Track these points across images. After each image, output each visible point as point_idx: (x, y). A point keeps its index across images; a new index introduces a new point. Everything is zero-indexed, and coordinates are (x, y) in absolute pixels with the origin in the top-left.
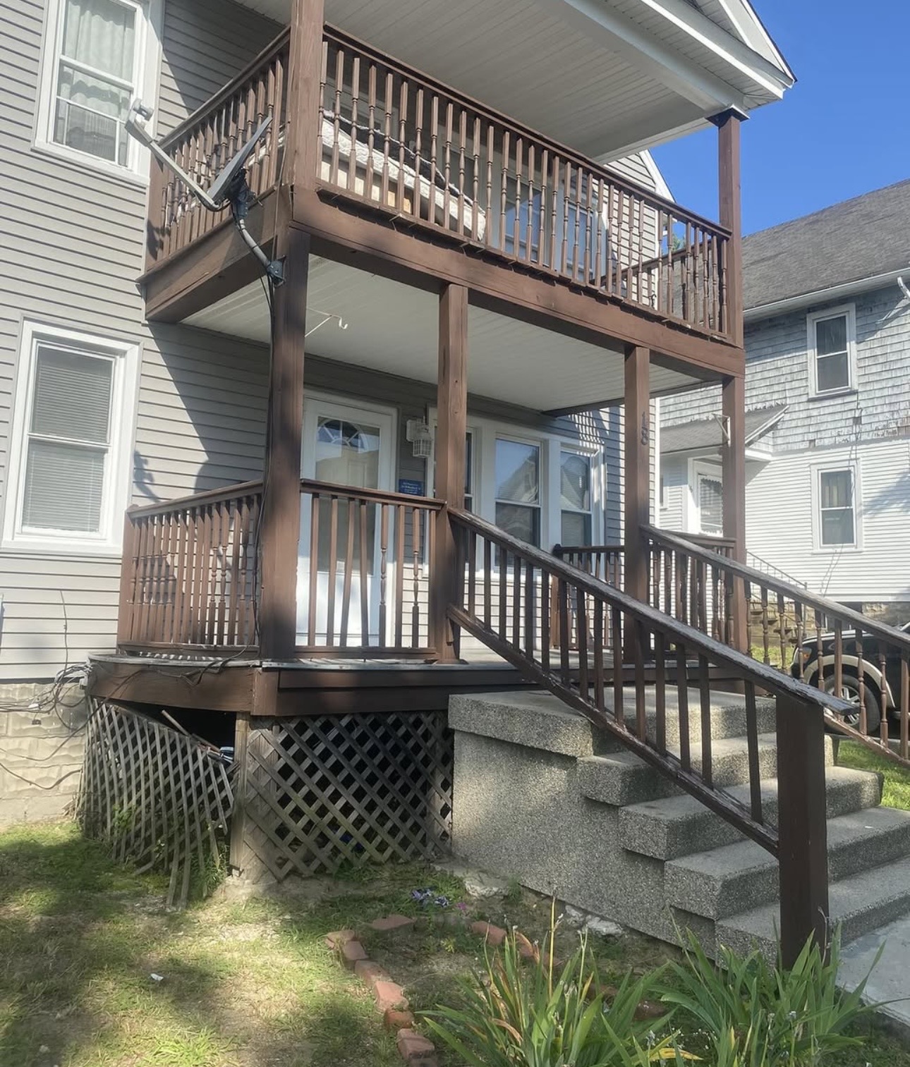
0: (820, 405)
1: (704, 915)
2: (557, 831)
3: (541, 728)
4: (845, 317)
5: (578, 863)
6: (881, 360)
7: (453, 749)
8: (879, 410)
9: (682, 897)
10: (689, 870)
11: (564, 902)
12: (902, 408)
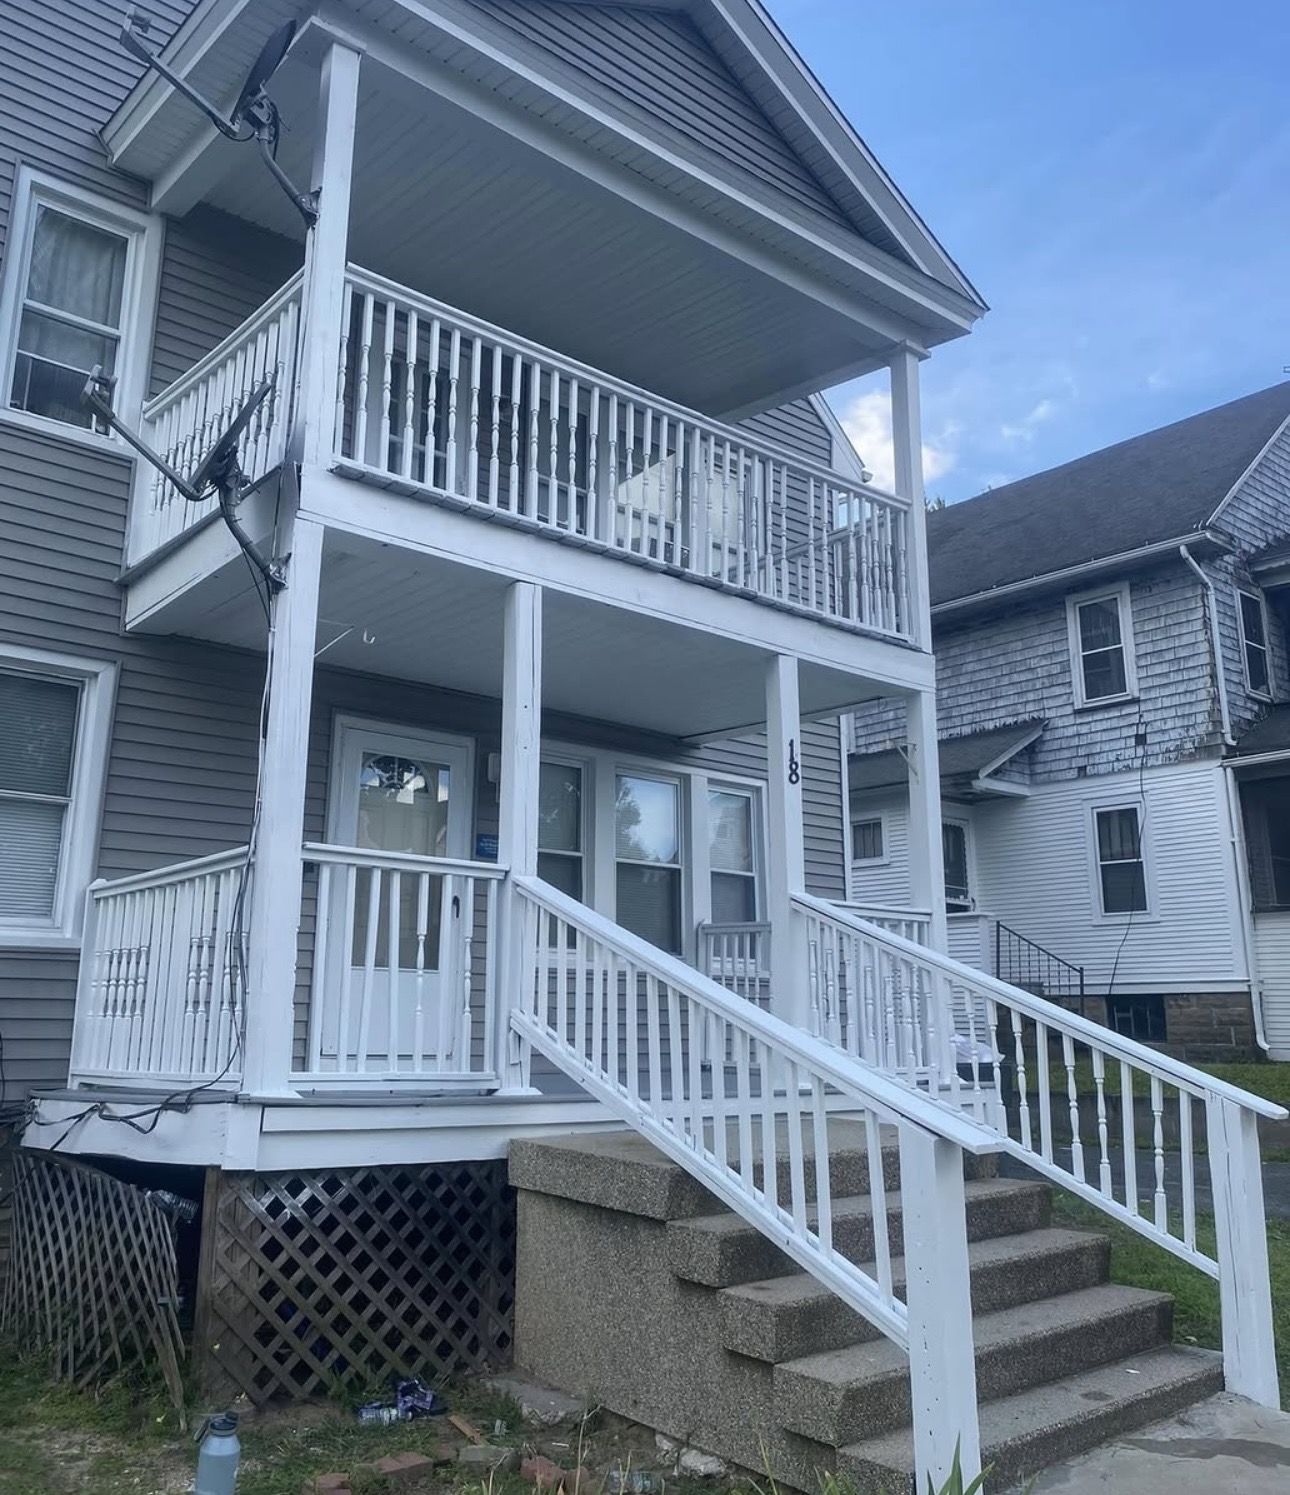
0: (1090, 719)
1: (823, 1440)
2: (644, 1327)
3: (622, 1181)
4: (1116, 599)
5: (671, 1371)
6: (1170, 656)
7: (516, 1215)
8: (1170, 724)
9: (795, 1414)
10: (803, 1376)
11: (654, 1430)
12: (1199, 721)
